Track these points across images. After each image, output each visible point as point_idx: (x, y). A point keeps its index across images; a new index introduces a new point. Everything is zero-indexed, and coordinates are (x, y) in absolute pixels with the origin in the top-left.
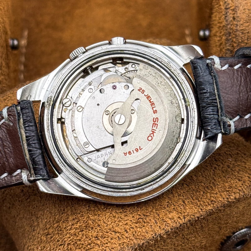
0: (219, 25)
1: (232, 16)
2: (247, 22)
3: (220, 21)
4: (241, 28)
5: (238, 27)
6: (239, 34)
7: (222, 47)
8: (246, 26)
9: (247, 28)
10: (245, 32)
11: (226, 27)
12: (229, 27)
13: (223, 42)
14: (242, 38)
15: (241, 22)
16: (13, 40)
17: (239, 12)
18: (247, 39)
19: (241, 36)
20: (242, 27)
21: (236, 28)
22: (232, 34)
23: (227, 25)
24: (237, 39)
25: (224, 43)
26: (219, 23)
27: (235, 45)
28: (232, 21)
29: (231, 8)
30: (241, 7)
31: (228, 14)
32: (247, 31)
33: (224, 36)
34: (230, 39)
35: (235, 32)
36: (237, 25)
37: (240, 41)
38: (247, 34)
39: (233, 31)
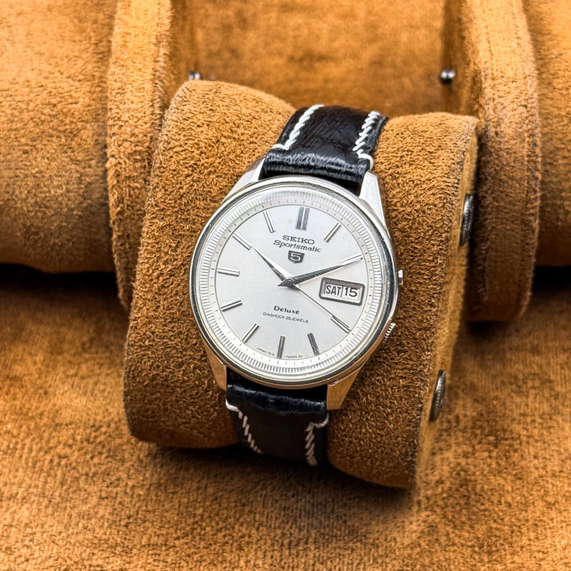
1: (494, 130)
2: (514, 139)
4: (506, 147)
5: (502, 145)
6: (502, 155)
8: (512, 145)
9: (514, 147)
10: (510, 152)
15: (506, 139)
17: (503, 125)
18: (514, 161)
19: (506, 157)
21: (499, 147)
22: (494, 154)
24: (501, 160)
27: (498, 169)
28: (493, 136)
29: (493, 120)
30: (506, 119)
31: (489, 128)
32: (514, 151)
35: (498, 151)
36: (500, 142)
37: (505, 163)
38: (513, 155)
39: (495, 150)
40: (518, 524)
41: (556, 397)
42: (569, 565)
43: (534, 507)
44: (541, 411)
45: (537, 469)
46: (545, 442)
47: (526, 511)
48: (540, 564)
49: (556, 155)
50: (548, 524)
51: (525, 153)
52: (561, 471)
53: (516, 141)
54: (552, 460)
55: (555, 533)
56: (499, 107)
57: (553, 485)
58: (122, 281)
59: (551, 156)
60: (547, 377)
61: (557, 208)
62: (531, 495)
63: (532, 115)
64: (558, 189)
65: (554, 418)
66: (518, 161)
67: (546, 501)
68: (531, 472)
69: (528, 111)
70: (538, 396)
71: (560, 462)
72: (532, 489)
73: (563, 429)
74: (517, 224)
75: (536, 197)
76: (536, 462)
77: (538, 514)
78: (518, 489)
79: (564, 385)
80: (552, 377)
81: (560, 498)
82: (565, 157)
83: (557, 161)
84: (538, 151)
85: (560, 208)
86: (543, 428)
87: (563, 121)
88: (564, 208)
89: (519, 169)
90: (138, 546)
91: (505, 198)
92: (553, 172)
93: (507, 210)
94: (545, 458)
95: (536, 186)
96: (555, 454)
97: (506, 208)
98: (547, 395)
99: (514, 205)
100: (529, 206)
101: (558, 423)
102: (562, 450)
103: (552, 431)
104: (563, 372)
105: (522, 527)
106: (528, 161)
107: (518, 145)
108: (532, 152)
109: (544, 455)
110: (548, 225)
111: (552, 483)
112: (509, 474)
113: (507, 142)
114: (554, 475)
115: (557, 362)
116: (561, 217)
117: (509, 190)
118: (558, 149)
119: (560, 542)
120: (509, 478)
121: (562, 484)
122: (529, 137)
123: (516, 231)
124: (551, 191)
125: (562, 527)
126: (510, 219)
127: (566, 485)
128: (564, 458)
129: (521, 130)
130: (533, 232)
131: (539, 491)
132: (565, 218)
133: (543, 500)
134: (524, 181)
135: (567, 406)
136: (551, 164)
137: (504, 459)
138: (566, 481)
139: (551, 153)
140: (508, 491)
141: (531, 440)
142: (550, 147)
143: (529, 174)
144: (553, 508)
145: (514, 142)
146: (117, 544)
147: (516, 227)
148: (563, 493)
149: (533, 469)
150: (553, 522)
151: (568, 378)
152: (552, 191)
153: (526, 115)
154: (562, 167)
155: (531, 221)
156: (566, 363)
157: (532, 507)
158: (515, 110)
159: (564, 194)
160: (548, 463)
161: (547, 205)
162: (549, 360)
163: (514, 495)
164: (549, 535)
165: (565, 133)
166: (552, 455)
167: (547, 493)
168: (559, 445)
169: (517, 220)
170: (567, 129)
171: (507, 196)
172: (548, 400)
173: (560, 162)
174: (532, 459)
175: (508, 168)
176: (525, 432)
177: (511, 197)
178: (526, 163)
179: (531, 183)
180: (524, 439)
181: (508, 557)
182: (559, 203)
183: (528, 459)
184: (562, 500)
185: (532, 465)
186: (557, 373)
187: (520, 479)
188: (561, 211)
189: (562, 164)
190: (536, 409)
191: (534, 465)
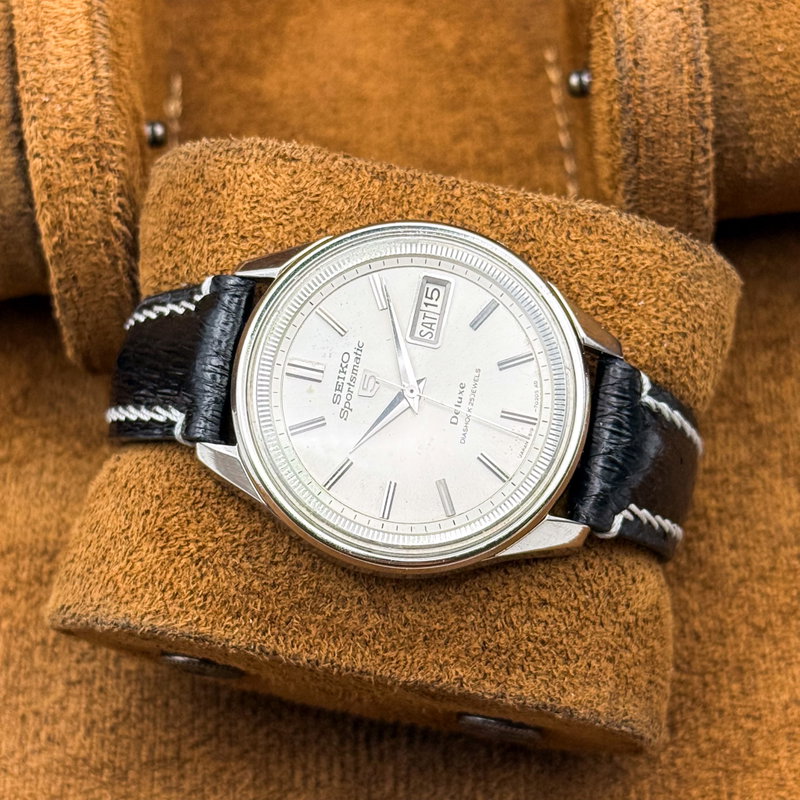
1: (631, 57)
3: (607, 69)
4: (653, 84)
5: (646, 81)
6: (648, 98)
7: (614, 126)
9: (665, 83)
10: (660, 92)
11: (620, 83)
13: (616, 116)
14: (655, 105)
15: (652, 71)
16: (152, 124)
19: (654, 100)
20: (655, 82)
22: (633, 98)
23: (621, 79)
24: (646, 107)
25: (617, 119)
26: (606, 72)
27: (642, 121)
28: (631, 68)
29: (628, 41)
31: (623, 55)
32: (666, 90)
33: (617, 102)
34: (631, 109)
36: (643, 77)
37: (652, 112)
38: (665, 96)
39: (636, 91)
40: (713, 670)
41: (758, 432)
42: (795, 736)
43: (736, 636)
44: (736, 460)
45: (736, 566)
46: (745, 518)
47: (724, 645)
48: (750, 740)
49: (738, 70)
50: (759, 665)
51: (685, 91)
52: (773, 569)
53: (668, 73)
54: (758, 549)
55: (770, 681)
56: (637, 14)
57: (764, 595)
58: (71, 338)
59: (730, 73)
60: (742, 398)
61: (744, 153)
62: (730, 615)
63: (692, 25)
64: (743, 124)
65: (757, 472)
66: (674, 105)
67: (753, 625)
68: (727, 575)
69: (685, 19)
70: (731, 436)
71: (771, 553)
72: (730, 606)
73: (772, 491)
74: (679, 204)
75: (708, 160)
76: (734, 554)
77: (742, 648)
78: (710, 606)
79: (769, 410)
80: (751, 396)
81: (773, 617)
82: (751, 73)
83: (739, 80)
84: (706, 85)
85: (747, 152)
86: (740, 493)
87: (746, 11)
88: (754, 152)
89: (678, 119)
90: (136, 766)
91: (657, 166)
92: (735, 98)
93: (662, 185)
94: (746, 547)
95: (705, 142)
96: (762, 538)
97: (660, 182)
98: (743, 432)
99: (673, 177)
100: (697, 174)
101: (763, 481)
102: (773, 531)
103: (755, 496)
104: (766, 385)
105: (720, 674)
106: (691, 104)
107: (672, 79)
108: (696, 89)
109: (746, 541)
110: (729, 178)
111: (759, 591)
112: (693, 580)
113: (654, 76)
114: (762, 578)
116: (750, 166)
117: (663, 154)
118: (740, 60)
119: (778, 696)
120: (696, 587)
121: (775, 592)
122: (689, 62)
123: (680, 213)
124: (732, 128)
125: (779, 670)
126: (668, 198)
127: (782, 593)
128: (775, 544)
129: (676, 54)
130: (706, 213)
131: (741, 607)
132: (756, 167)
133: (747, 623)
134: (686, 136)
135: (776, 448)
136: (730, 86)
137: (685, 555)
138: (781, 585)
139: (730, 66)
140: (694, 614)
141: (724, 516)
142: (726, 57)
143: (693, 125)
144: (765, 636)
145: (665, 74)
146: (103, 765)
147: (678, 208)
148: (778, 608)
149: (729, 569)
150: (764, 662)
152: (734, 128)
153: (682, 25)
154: (748, 90)
155: (701, 197)
156: (771, 370)
157: (732, 638)
158: (664, 18)
159: (753, 132)
160: (752, 554)
161: (727, 150)
162: (744, 366)
163: (704, 618)
164: (761, 684)
165: (751, 32)
166: (758, 541)
167: (753, 608)
169: (679, 198)
170: (754, 25)
171: (659, 163)
172: (746, 441)
173: (746, 81)
174: (727, 550)
175: (658, 119)
176: (713, 503)
177: (666, 164)
178: (687, 107)
179: (697, 139)
180: (713, 514)
181: (702, 731)
182: (745, 145)
183: (721, 552)
184: (777, 620)
185: (727, 560)
186: (757, 388)
187: (711, 588)
188: (750, 158)
189: (749, 84)
190: (728, 458)
191: (732, 560)
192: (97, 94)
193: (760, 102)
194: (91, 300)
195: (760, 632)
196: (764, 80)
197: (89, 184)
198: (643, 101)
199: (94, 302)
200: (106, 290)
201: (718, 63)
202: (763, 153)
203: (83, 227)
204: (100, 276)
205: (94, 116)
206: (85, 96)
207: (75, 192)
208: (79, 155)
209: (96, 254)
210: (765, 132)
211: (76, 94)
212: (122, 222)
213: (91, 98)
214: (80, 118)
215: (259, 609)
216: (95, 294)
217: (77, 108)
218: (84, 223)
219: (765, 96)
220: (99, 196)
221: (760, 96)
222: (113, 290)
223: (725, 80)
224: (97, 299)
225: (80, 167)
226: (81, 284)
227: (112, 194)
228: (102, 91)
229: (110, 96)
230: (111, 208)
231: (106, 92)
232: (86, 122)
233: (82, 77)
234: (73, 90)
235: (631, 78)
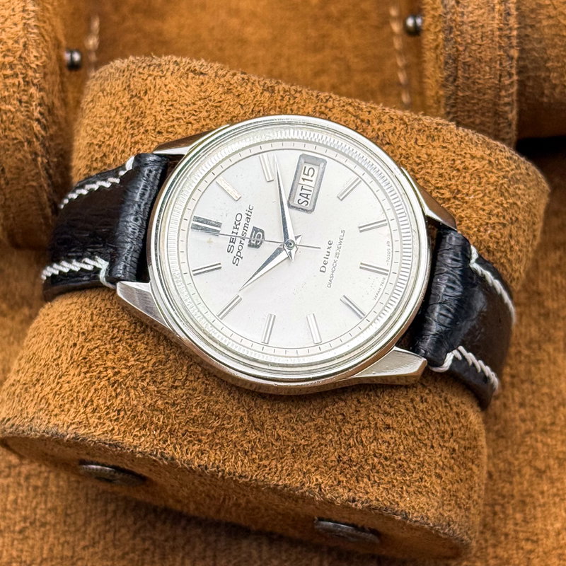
0: (432, 12)
2: (481, 9)
3: (435, 6)
4: (471, 19)
5: (465, 17)
6: (466, 30)
7: (438, 52)
8: (479, 15)
9: (480, 18)
10: (476, 25)
11: (445, 18)
12: (449, 17)
13: (440, 43)
14: (472, 36)
15: (470, 9)
16: (71, 51)
18: (482, 38)
19: (471, 32)
20: (472, 17)
22: (455, 30)
23: (445, 14)
24: (464, 37)
25: (441, 46)
26: (434, 9)
27: (461, 48)
28: (453, 6)
32: (481, 24)
33: (441, 33)
34: (452, 38)
35: (460, 26)
36: (463, 13)
37: (469, 41)
38: (480, 29)
40: (502, 502)
41: (546, 315)
42: (564, 557)
43: (521, 476)
44: (528, 337)
45: (523, 420)
46: (532, 383)
47: (511, 483)
49: (539, 14)
50: (538, 499)
51: (495, 26)
52: (553, 424)
53: (483, 11)
54: (542, 408)
55: (546, 512)
57: (545, 444)
59: (533, 16)
60: (535, 288)
61: (542, 81)
62: (517, 459)
64: (542, 58)
65: (544, 347)
66: (487, 37)
67: (535, 468)
68: (517, 427)
70: (524, 318)
71: (552, 411)
72: (517, 452)
73: (555, 363)
74: (488, 117)
75: (512, 82)
76: (522, 411)
77: (526, 484)
78: (501, 451)
80: (542, 286)
81: (552, 462)
82: (550, 17)
83: (540, 22)
84: (513, 21)
85: (545, 81)
86: (530, 363)
88: (550, 81)
89: (489, 48)
91: (472, 85)
92: (536, 36)
94: (533, 406)
95: (511, 67)
96: (546, 399)
98: (535, 314)
99: (484, 94)
100: (503, 93)
101: (549, 354)
102: (554, 394)
103: (542, 366)
104: (554, 278)
105: (507, 505)
106: (500, 37)
107: (485, 16)
108: (504, 24)
109: (532, 402)
110: (530, 102)
111: (542, 441)
113: (471, 13)
114: (544, 431)
115: (547, 265)
116: (546, 92)
117: (477, 76)
118: (541, 6)
121: (554, 442)
123: (489, 125)
124: (533, 60)
125: (555, 504)
127: (559, 443)
128: (556, 404)
130: (510, 125)
131: (526, 453)
132: (552, 93)
133: (531, 466)
134: (496, 62)
135: (560, 328)
136: (532, 26)
138: (559, 437)
139: (532, 11)
141: (516, 380)
143: (502, 53)
144: (544, 477)
145: (480, 11)
147: (488, 120)
148: (556, 454)
149: (518, 423)
150: (543, 497)
151: (560, 287)
152: (535, 61)
154: (547, 30)
155: (506, 112)
156: (558, 266)
157: (518, 477)
159: (549, 64)
160: (537, 411)
161: (528, 78)
163: (496, 461)
164: (539, 515)
166: (542, 402)
167: (536, 454)
168: (550, 387)
169: (489, 112)
171: (474, 83)
172: (537, 322)
174: (517, 408)
175: (474, 48)
176: (508, 370)
177: (479, 84)
178: (497, 39)
179: (504, 64)
181: (491, 550)
182: (543, 75)
183: (513, 409)
184: (554, 464)
185: (517, 416)
186: (547, 280)
187: (502, 437)
188: (546, 85)
189: (548, 25)
190: (521, 334)
191: (520, 416)
192: (25, 24)
193: (556, 40)
194: (15, 188)
195: (540, 473)
196: (560, 22)
197: (17, 95)
198: (462, 33)
199: (18, 190)
200: (27, 180)
201: (523, 8)
202: (557, 82)
203: (10, 129)
204: (23, 169)
205: (22, 41)
206: (15, 24)
207: (5, 101)
208: (9, 72)
209: (20, 151)
210: (560, 64)
211: (8, 23)
212: (41, 127)
213: (20, 26)
214: (10, 42)
215: (161, 423)
216: (19, 184)
217: (9, 35)
218: (12, 126)
219: (559, 35)
220: (23, 105)
221: (556, 35)
222: (33, 180)
223: (528, 21)
224: (20, 187)
225: (9, 81)
226: (9, 175)
227: (34, 104)
228: (29, 22)
229: (35, 26)
230: (33, 115)
231: (32, 22)
232: (16, 45)
233: (13, 9)
234: (6, 20)
235: (453, 14)
